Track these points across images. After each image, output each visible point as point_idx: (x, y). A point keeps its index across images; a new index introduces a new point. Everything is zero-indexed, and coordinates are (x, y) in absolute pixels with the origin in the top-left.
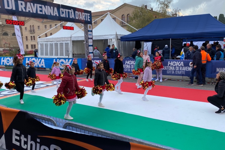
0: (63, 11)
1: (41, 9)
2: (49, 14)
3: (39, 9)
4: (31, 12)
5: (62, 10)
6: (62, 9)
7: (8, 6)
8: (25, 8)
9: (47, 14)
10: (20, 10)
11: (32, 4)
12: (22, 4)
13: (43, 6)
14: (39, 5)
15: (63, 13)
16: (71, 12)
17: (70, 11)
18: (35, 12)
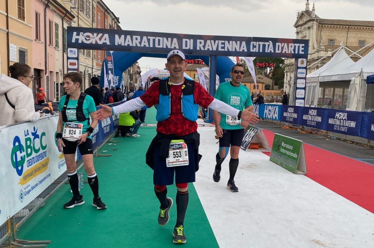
0: (255, 45)
1: (223, 46)
2: (234, 50)
3: (220, 46)
4: (211, 49)
5: (253, 44)
6: (255, 43)
7: (186, 46)
8: (204, 47)
9: (230, 50)
10: (198, 49)
11: (212, 41)
12: (200, 43)
13: (226, 42)
14: (220, 42)
15: (254, 47)
16: (269, 45)
17: (267, 44)
18: (215, 49)
